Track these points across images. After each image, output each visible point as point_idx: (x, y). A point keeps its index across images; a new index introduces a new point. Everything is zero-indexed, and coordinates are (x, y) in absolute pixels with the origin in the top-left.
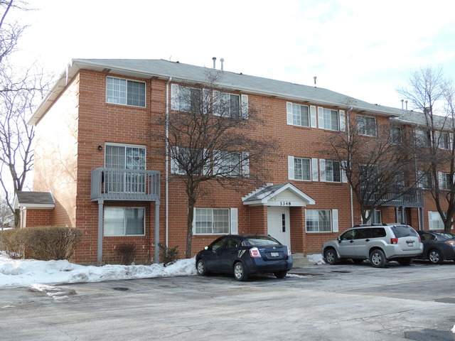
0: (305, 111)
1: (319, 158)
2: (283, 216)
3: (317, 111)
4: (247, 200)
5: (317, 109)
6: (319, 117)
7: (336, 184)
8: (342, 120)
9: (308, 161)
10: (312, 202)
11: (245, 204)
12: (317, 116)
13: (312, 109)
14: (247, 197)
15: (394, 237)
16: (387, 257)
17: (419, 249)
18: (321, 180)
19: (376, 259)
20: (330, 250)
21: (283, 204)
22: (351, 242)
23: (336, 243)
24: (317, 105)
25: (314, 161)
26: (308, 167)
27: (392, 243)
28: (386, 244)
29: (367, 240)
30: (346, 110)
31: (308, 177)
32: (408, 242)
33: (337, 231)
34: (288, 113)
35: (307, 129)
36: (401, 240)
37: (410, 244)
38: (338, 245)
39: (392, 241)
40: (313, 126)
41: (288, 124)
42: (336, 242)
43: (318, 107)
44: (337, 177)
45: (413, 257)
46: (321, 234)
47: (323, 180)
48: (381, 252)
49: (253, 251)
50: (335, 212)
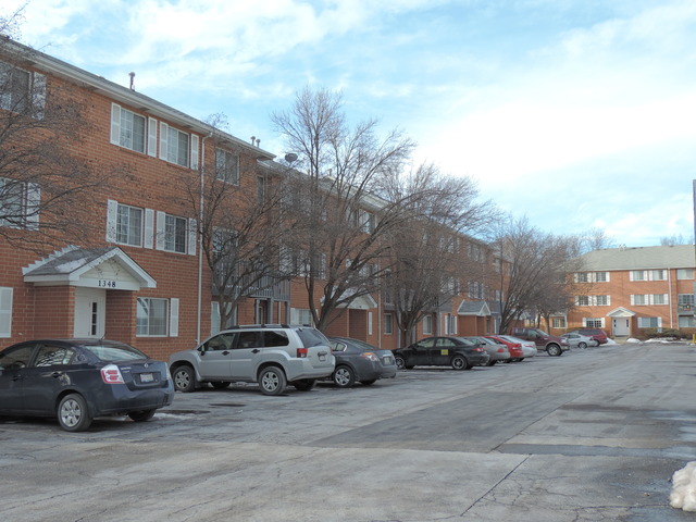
0: (139, 125)
1: (156, 209)
2: (95, 305)
3: (158, 128)
4: (31, 274)
5: (158, 125)
6: (161, 140)
7: (178, 257)
8: (195, 152)
9: (138, 213)
10: (152, 284)
11: (27, 279)
12: (158, 138)
13: (152, 123)
14: (32, 267)
15: (301, 346)
16: (289, 379)
17: (331, 365)
18: (157, 248)
19: (269, 382)
20: (182, 367)
21: (102, 284)
22: (225, 353)
23: (194, 356)
24: (160, 119)
25: (149, 212)
26: (137, 222)
27: (299, 356)
28: (289, 358)
29: (255, 352)
30: (201, 135)
31: (137, 241)
32: (319, 355)
33: (176, 335)
34: (112, 123)
35: (141, 157)
36: (312, 350)
37: (322, 358)
38: (199, 360)
39: (300, 353)
40: (152, 154)
41: (112, 142)
42: (196, 354)
43: (161, 123)
44: (181, 244)
45: (319, 379)
46: (152, 340)
47: (161, 247)
48: (279, 370)
49: (109, 372)
50: (175, 302)
